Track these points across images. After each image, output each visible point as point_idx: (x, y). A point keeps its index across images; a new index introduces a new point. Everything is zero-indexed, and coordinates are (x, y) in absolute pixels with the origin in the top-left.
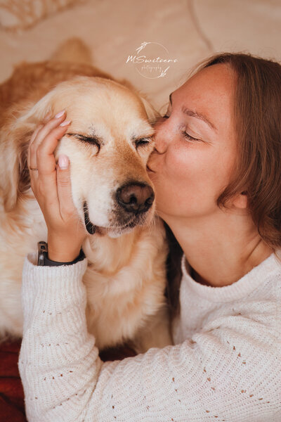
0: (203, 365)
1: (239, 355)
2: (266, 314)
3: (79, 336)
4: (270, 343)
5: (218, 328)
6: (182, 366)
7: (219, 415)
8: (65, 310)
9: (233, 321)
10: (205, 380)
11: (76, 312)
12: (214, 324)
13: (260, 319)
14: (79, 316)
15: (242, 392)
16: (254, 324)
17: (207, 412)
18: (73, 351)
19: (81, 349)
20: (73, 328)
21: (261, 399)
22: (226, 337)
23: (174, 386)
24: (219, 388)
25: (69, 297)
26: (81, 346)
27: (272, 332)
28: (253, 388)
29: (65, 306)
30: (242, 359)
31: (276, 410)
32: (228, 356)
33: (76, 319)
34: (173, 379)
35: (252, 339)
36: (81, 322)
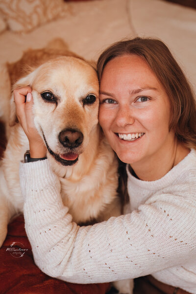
0: (146, 222)
1: (168, 215)
2: (183, 191)
3: (56, 204)
4: (187, 207)
5: (155, 202)
6: (132, 224)
7: (156, 252)
8: (45, 188)
9: (164, 197)
10: (147, 231)
11: (52, 189)
12: (152, 199)
13: (180, 194)
14: (55, 192)
15: (170, 237)
16: (176, 197)
17: (149, 250)
18: (54, 214)
19: (60, 212)
20: (52, 199)
21: (182, 242)
22: (160, 206)
23: (128, 236)
24: (155, 235)
25: (46, 180)
26: (59, 211)
27: (188, 201)
28: (177, 234)
29: (44, 185)
30: (170, 217)
31: (191, 249)
32: (161, 216)
33: (53, 193)
34: (127, 232)
35: (175, 205)
36: (56, 195)
